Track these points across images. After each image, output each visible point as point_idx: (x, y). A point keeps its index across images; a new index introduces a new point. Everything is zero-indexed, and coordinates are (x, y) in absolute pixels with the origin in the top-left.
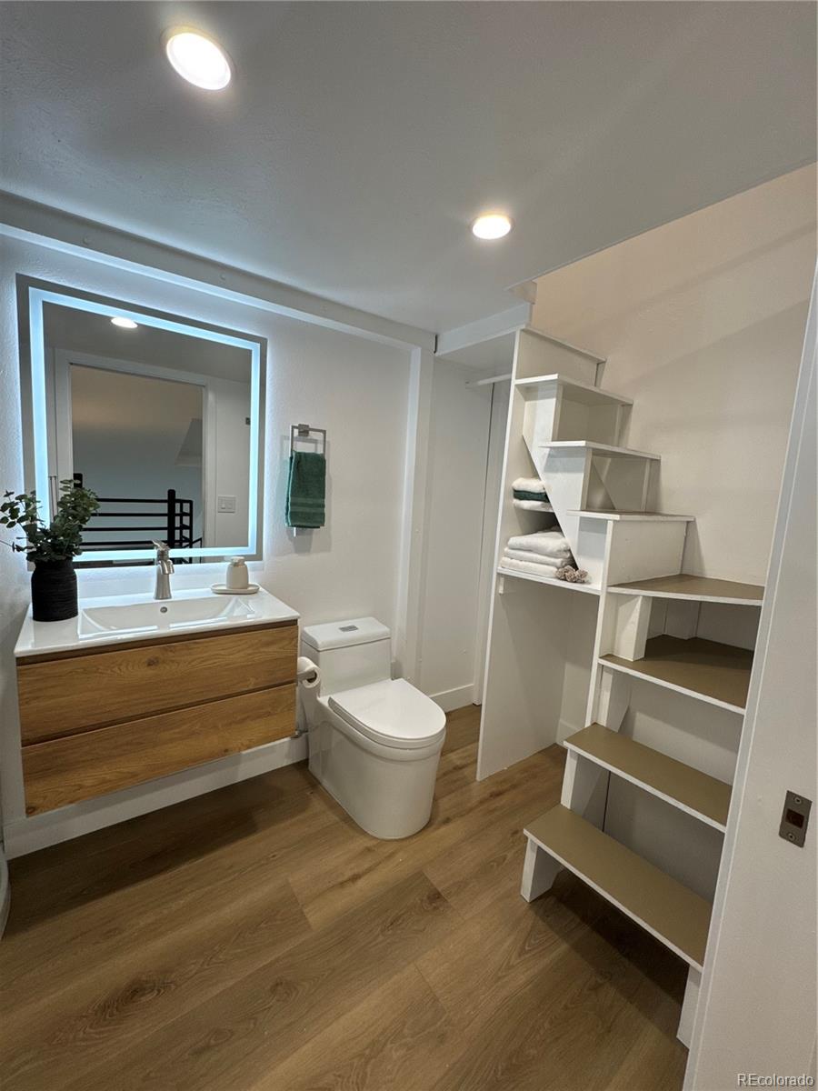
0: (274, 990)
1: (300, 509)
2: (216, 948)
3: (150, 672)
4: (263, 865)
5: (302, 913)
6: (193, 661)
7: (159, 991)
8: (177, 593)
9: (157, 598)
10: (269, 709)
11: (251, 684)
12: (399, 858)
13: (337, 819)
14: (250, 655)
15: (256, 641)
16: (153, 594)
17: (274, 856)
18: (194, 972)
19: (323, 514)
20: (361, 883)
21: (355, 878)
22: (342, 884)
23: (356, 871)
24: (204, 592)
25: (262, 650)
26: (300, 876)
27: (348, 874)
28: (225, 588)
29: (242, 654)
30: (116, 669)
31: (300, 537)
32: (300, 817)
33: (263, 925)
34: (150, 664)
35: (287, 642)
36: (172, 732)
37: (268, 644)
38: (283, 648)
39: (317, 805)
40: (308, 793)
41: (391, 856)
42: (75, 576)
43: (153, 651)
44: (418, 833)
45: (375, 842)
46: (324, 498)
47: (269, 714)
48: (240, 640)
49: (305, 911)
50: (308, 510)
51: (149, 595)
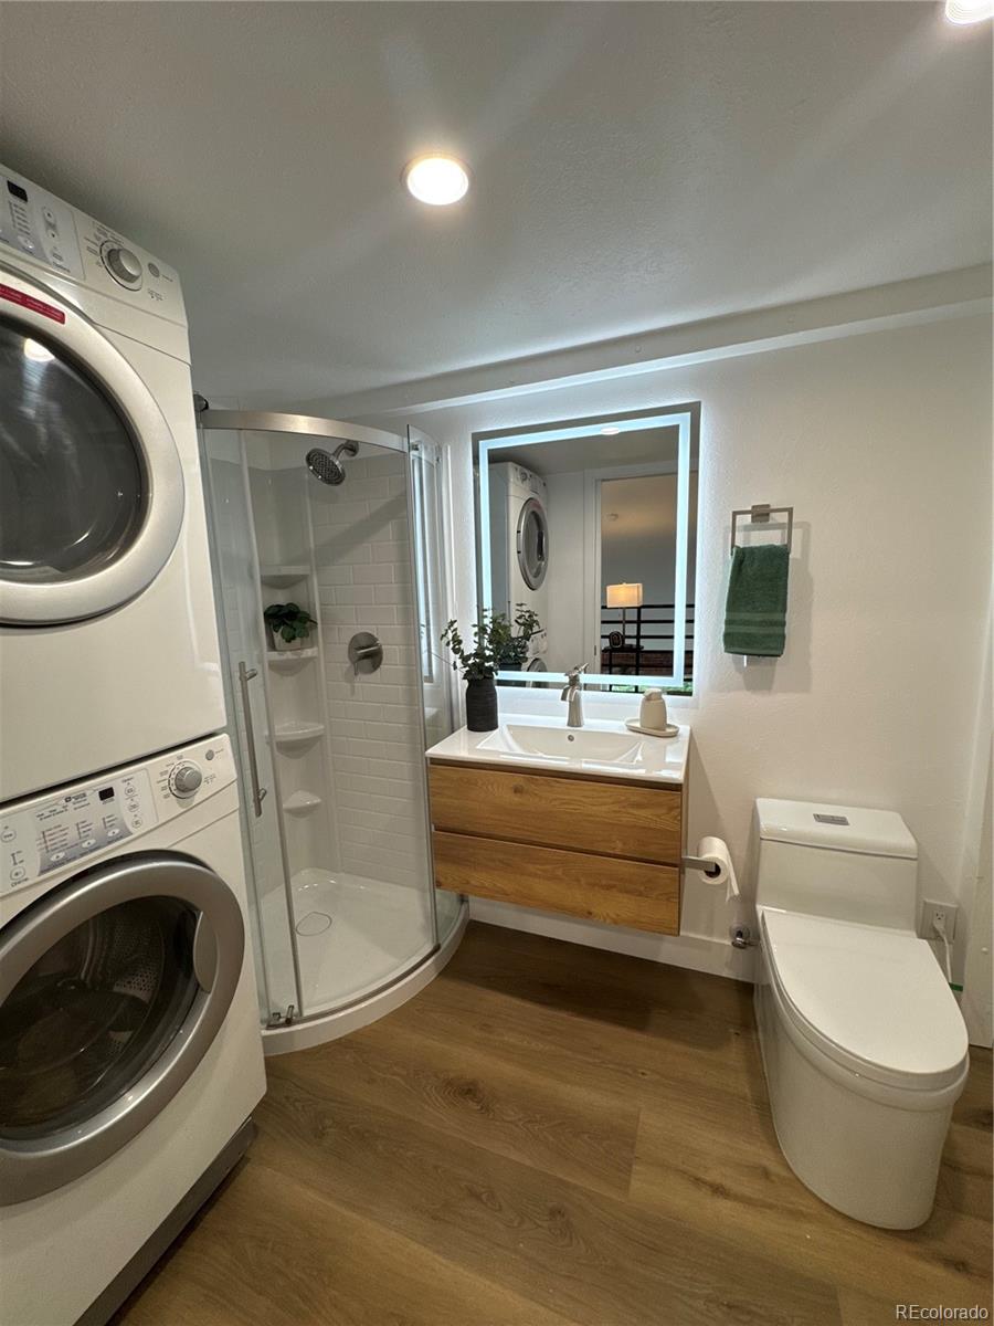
0: (555, 1213)
1: (743, 629)
2: (538, 1116)
3: (516, 799)
4: (627, 1073)
5: (630, 1166)
6: (555, 800)
7: (482, 1108)
8: (589, 722)
9: (569, 725)
10: (642, 888)
11: (619, 848)
12: (809, 1232)
13: (749, 1095)
14: (615, 811)
15: (623, 798)
16: (566, 719)
17: (643, 1074)
18: (509, 1119)
19: (784, 636)
20: (724, 1206)
21: (718, 1190)
22: (698, 1181)
23: (728, 1183)
24: (617, 726)
25: (631, 811)
26: (658, 1121)
27: (713, 1176)
28: (638, 725)
29: (604, 808)
30: (490, 787)
31: (752, 668)
32: (701, 1052)
33: (586, 1136)
34: (517, 790)
35: (664, 811)
36: (538, 866)
37: (639, 806)
38: (658, 816)
39: (733, 1054)
40: (732, 1030)
41: (796, 1215)
42: (495, 693)
43: (519, 779)
44: (862, 1224)
45: (784, 1173)
46: (784, 611)
47: (641, 894)
48: (605, 792)
49: (636, 1168)
50: (753, 630)
51: (561, 721)
